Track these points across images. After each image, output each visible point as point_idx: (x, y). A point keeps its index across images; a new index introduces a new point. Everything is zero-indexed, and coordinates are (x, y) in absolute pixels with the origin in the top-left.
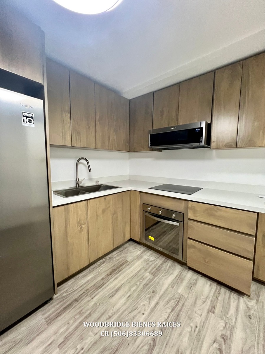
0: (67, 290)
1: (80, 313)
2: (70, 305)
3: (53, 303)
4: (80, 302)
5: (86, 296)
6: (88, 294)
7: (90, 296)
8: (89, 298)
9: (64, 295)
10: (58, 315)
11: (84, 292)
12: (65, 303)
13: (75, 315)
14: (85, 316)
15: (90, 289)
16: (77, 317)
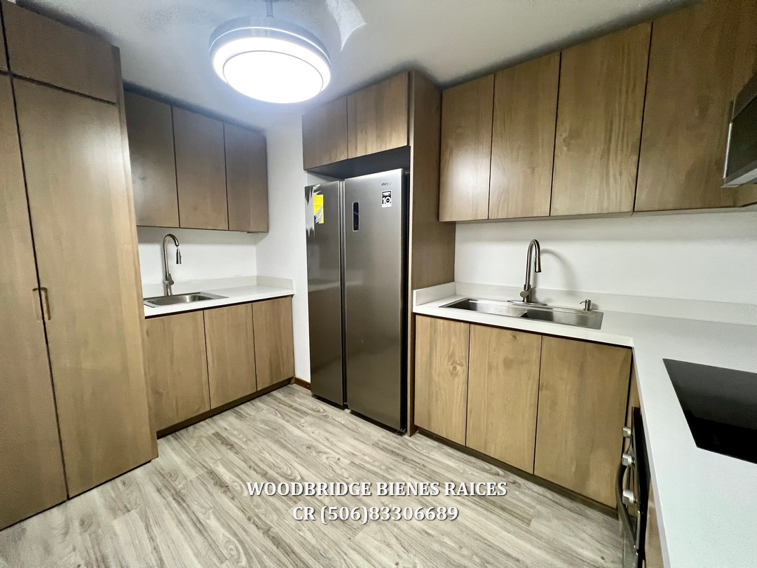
0: (417, 444)
1: (388, 469)
2: (398, 455)
3: (397, 438)
4: (403, 464)
5: (412, 467)
6: (418, 469)
7: (414, 473)
8: (411, 472)
9: (410, 444)
10: (384, 449)
11: (419, 464)
12: (399, 449)
13: (384, 465)
14: (385, 475)
15: (426, 469)
16: (383, 467)
